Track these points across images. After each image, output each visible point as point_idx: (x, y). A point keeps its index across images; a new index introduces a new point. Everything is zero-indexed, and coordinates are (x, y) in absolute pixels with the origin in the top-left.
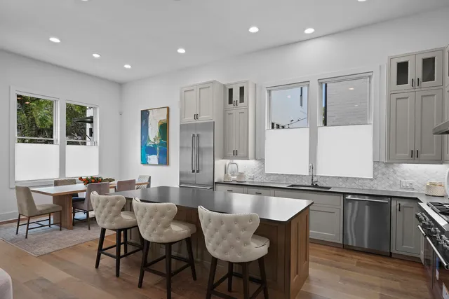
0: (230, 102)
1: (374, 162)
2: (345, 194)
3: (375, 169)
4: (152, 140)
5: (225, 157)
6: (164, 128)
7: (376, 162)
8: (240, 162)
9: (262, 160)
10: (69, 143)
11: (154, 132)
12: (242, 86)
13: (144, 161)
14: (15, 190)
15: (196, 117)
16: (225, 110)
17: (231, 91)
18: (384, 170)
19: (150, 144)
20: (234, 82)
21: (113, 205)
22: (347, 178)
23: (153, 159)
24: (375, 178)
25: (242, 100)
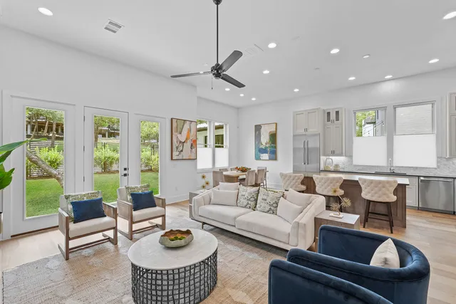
0: (329, 120)
1: (438, 157)
2: (419, 177)
3: (438, 162)
4: (264, 144)
5: (324, 155)
6: (273, 137)
7: (439, 158)
8: (333, 158)
9: (351, 157)
10: (217, 147)
11: (265, 139)
12: (337, 110)
13: (258, 158)
14: (212, 174)
15: (306, 130)
16: (324, 125)
17: (329, 114)
18: (446, 163)
19: (261, 147)
20: (331, 108)
21: (298, 179)
22: (417, 168)
23: (265, 156)
24: (438, 167)
25: (337, 119)
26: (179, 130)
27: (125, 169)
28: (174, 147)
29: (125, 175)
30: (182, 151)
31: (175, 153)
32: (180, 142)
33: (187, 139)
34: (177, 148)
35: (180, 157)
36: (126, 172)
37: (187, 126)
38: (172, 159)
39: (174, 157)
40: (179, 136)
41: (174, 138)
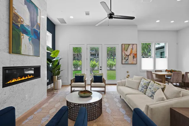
26: (126, 49)
27: (101, 67)
28: (123, 58)
29: (101, 69)
30: (127, 59)
31: (124, 61)
32: (127, 55)
33: (130, 54)
34: (125, 58)
35: (127, 63)
36: (101, 68)
37: (130, 47)
38: (122, 64)
39: (123, 63)
40: (126, 52)
41: (123, 53)
